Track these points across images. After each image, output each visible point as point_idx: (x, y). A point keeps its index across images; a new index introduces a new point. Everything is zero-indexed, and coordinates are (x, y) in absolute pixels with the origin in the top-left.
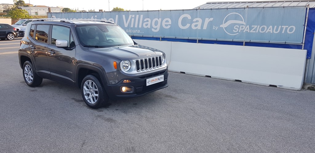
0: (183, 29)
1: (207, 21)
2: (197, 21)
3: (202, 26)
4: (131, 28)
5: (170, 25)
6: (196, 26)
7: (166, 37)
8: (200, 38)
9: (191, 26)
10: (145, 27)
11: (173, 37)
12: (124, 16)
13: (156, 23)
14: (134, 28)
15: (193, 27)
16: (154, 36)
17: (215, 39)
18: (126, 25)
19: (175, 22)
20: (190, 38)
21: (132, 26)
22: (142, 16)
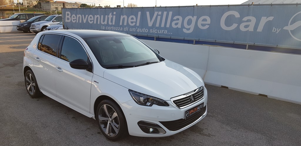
0: (226, 30)
1: (264, 20)
2: (249, 21)
3: (256, 28)
4: (157, 28)
5: (208, 24)
6: (246, 27)
7: (201, 39)
8: (252, 44)
9: (238, 26)
10: (174, 26)
11: (212, 40)
12: (148, 13)
13: (190, 22)
14: (160, 28)
15: (242, 28)
16: (186, 38)
18: (150, 24)
19: (216, 21)
20: (236, 42)
21: (157, 25)
22: (171, 13)
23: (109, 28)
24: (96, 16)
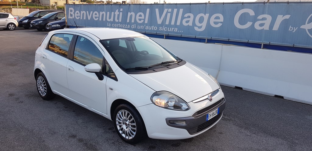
0: (240, 29)
1: (280, 19)
2: (264, 19)
3: (271, 26)
4: (167, 26)
5: (221, 22)
6: (261, 25)
7: (214, 38)
8: (267, 42)
9: (253, 25)
10: (185, 24)
11: (226, 39)
12: (157, 10)
13: (201, 20)
14: (170, 26)
15: (257, 26)
16: (198, 37)
17: (291, 45)
18: (159, 22)
19: (229, 18)
20: (251, 41)
21: (167, 23)
22: (181, 11)
23: (115, 25)
24: (101, 13)
